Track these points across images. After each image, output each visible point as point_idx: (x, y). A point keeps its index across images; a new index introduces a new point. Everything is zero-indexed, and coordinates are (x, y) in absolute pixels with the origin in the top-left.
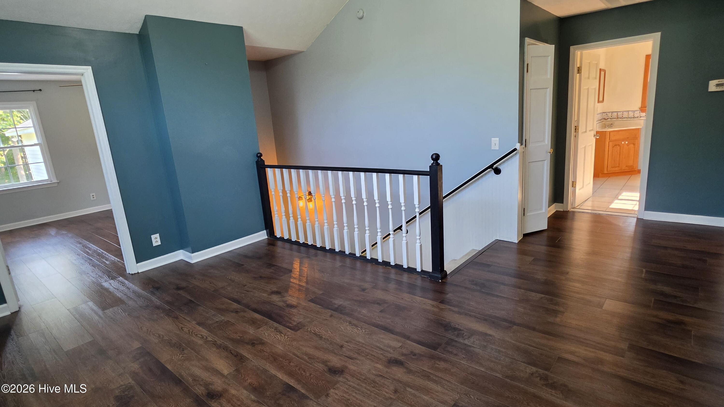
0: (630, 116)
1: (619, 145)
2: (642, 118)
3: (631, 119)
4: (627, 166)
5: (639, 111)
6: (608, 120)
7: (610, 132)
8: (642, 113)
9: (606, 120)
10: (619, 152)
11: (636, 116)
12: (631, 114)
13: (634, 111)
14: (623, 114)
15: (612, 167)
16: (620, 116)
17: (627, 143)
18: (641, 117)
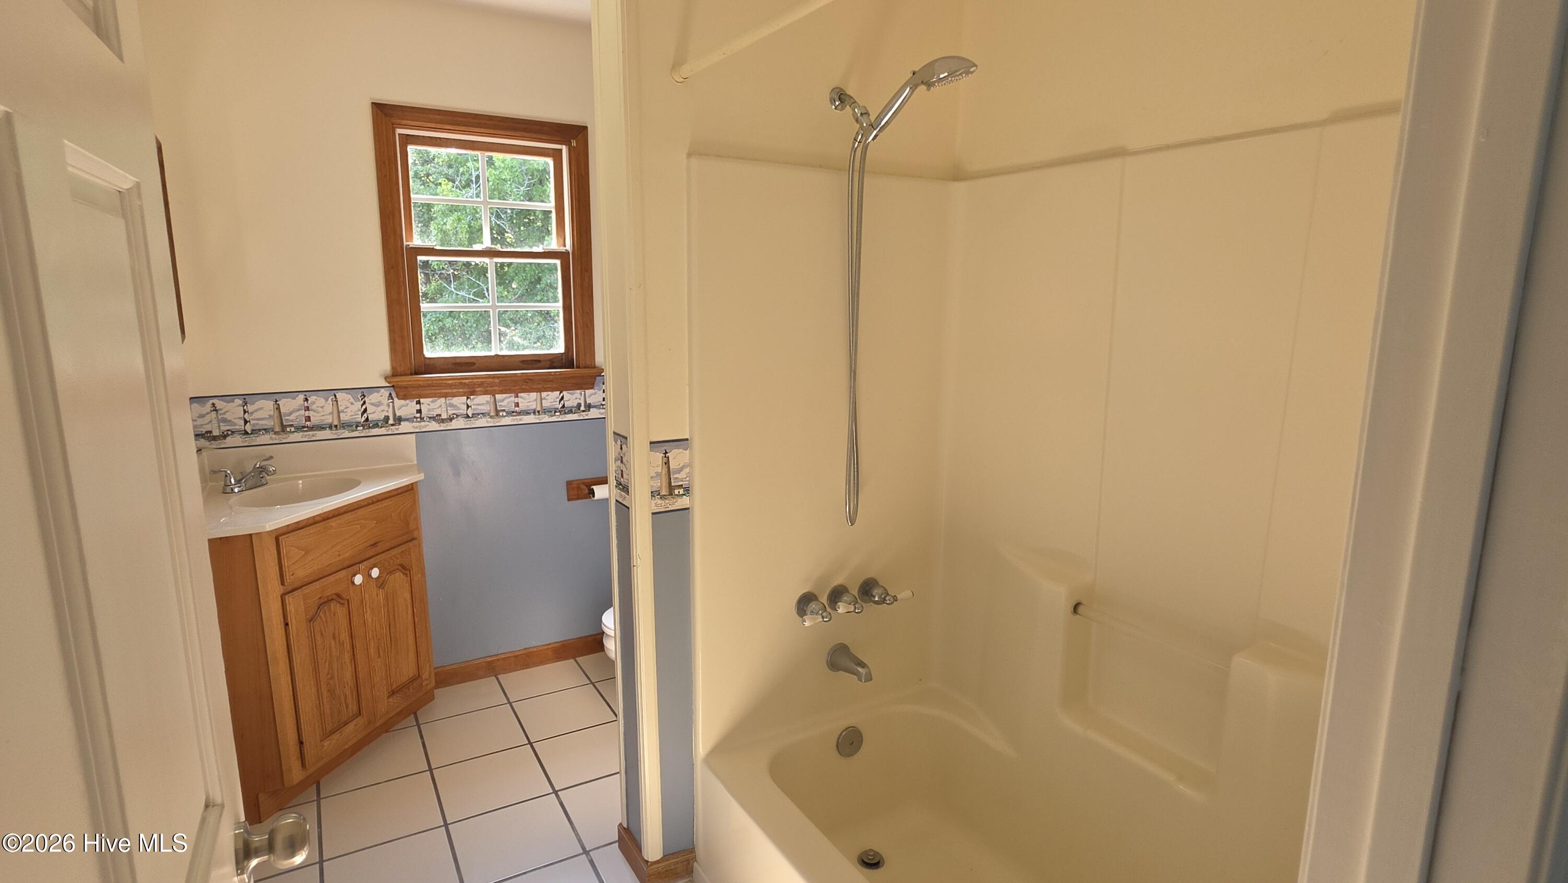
0: (344, 417)
1: (339, 596)
2: (405, 427)
3: (356, 434)
4: (393, 693)
5: (385, 393)
6: (230, 441)
7: (278, 536)
8: (403, 402)
9: (215, 444)
10: (345, 636)
11: (375, 414)
12: (351, 410)
13: (363, 393)
14: (307, 409)
15: (327, 735)
16: (292, 417)
17: (375, 573)
18: (399, 420)
